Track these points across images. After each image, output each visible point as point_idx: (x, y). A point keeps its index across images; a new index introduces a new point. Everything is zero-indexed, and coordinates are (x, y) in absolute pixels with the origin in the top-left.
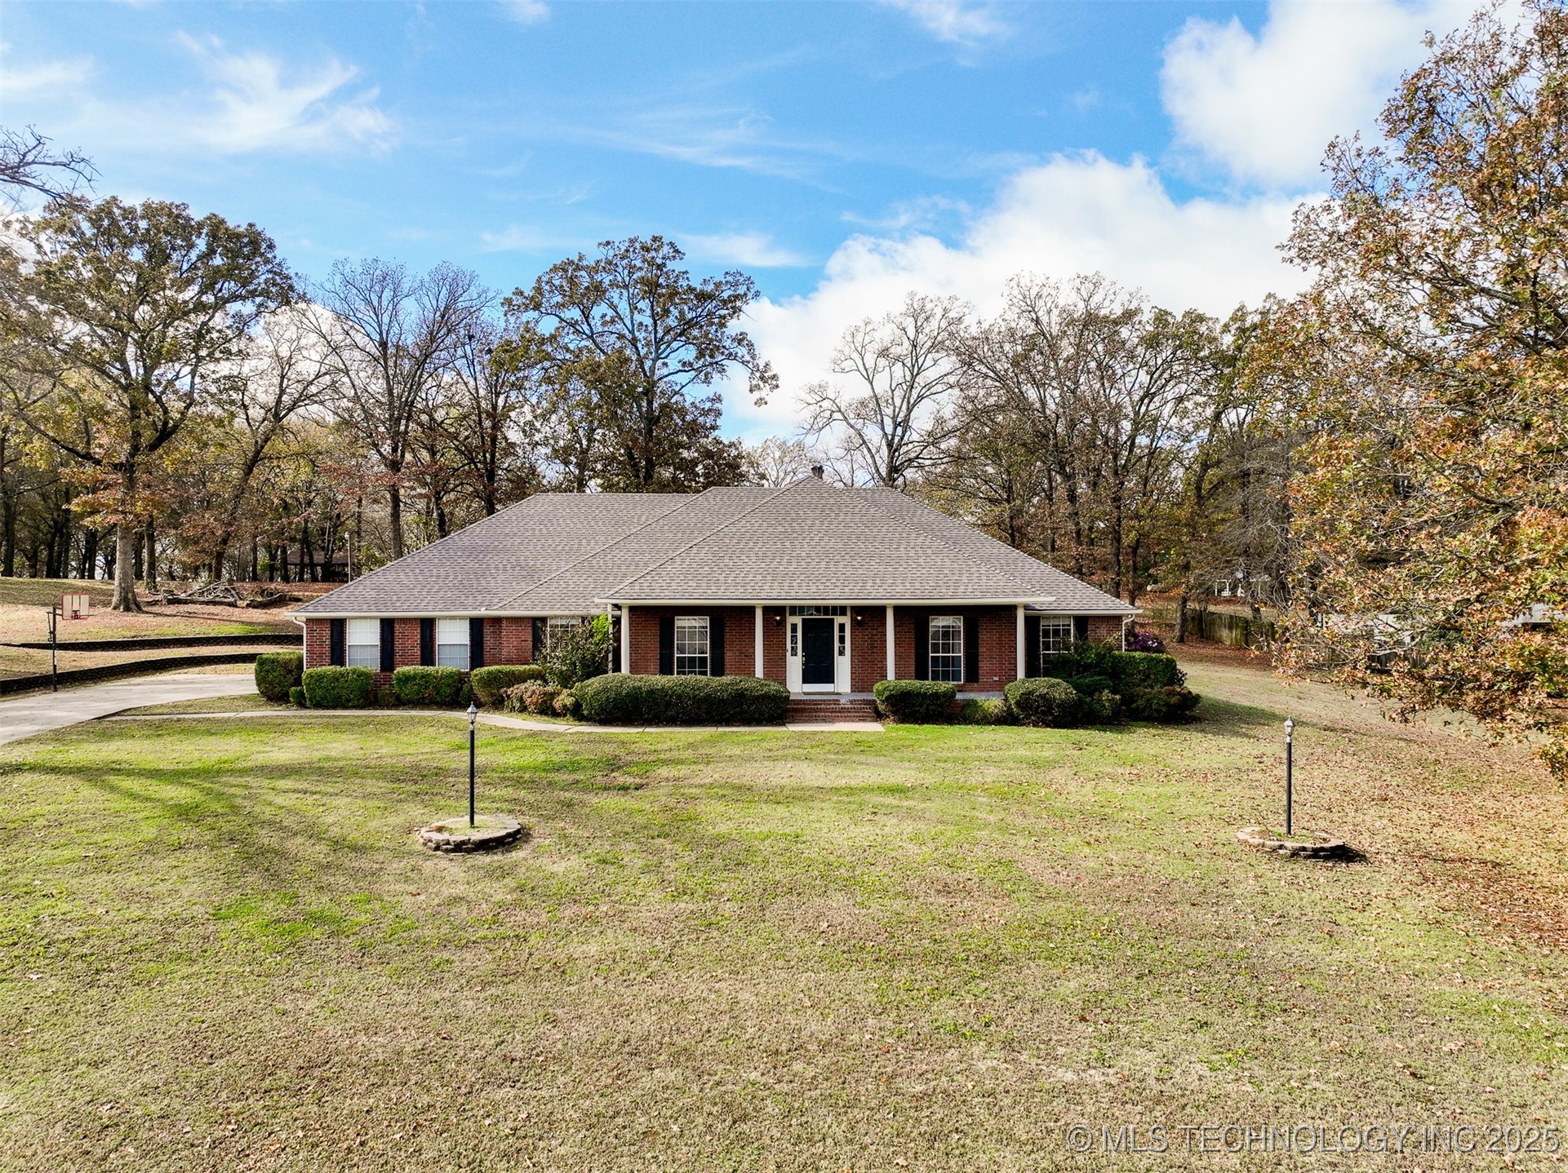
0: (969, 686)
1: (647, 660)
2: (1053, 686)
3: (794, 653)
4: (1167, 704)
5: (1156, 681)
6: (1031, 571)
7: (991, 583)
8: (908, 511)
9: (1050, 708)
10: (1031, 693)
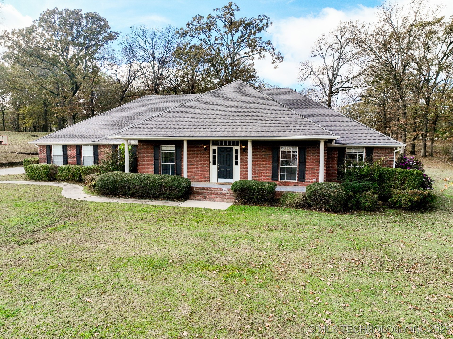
0: (300, 183)
1: (149, 165)
2: (331, 188)
3: (214, 164)
4: (411, 201)
5: (409, 186)
6: (346, 124)
7: (306, 128)
8: (293, 97)
9: (328, 201)
10: (316, 191)
